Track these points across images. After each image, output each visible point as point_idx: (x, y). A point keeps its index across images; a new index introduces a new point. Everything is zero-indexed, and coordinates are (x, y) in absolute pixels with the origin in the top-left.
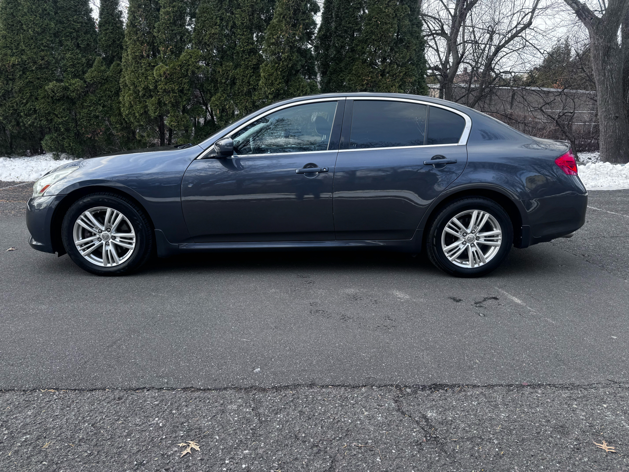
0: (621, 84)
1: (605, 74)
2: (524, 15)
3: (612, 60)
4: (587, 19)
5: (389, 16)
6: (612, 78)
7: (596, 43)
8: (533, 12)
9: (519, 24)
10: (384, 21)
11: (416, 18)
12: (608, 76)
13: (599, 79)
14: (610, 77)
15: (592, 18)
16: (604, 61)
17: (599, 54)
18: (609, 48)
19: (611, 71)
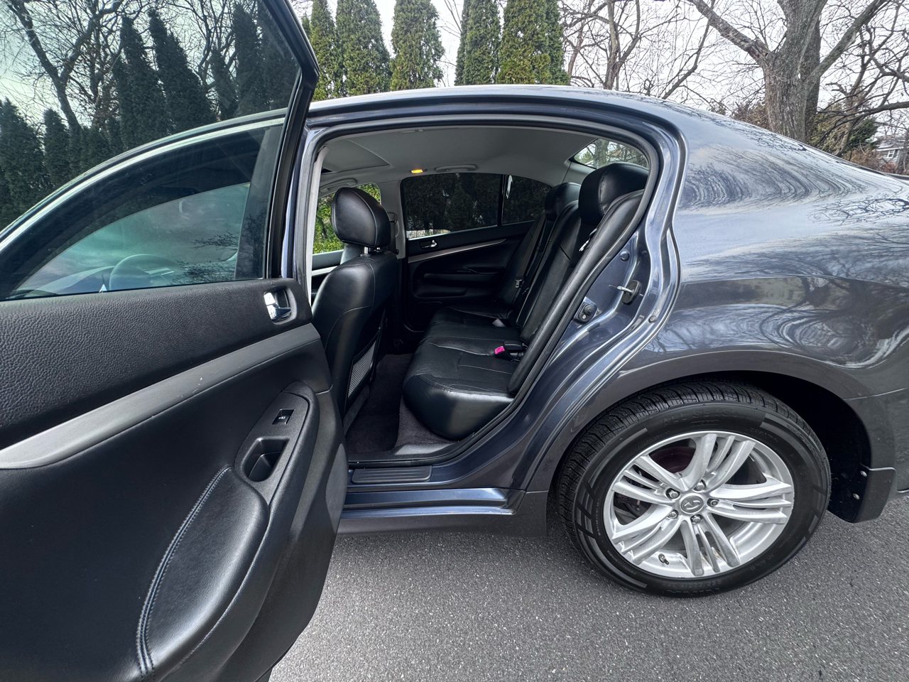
0: (804, 126)
1: (783, 118)
2: (687, 58)
3: (792, 100)
4: (761, 56)
5: (525, 70)
6: (792, 121)
7: (773, 82)
8: (698, 53)
9: (681, 70)
10: (519, 76)
11: (560, 71)
12: (788, 119)
13: (776, 124)
14: (790, 120)
15: (767, 54)
16: (782, 102)
17: (776, 95)
18: (789, 85)
19: (791, 113)
